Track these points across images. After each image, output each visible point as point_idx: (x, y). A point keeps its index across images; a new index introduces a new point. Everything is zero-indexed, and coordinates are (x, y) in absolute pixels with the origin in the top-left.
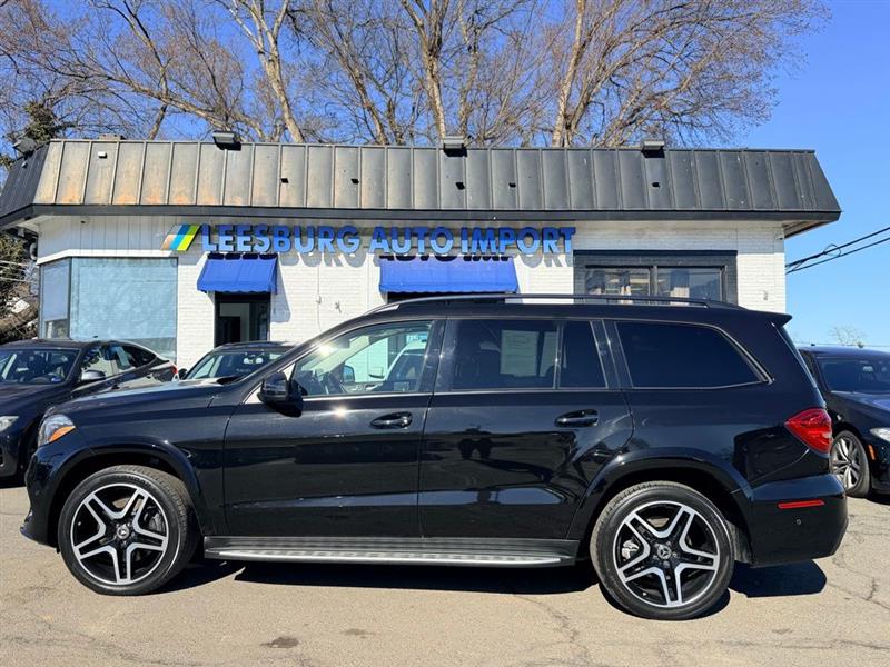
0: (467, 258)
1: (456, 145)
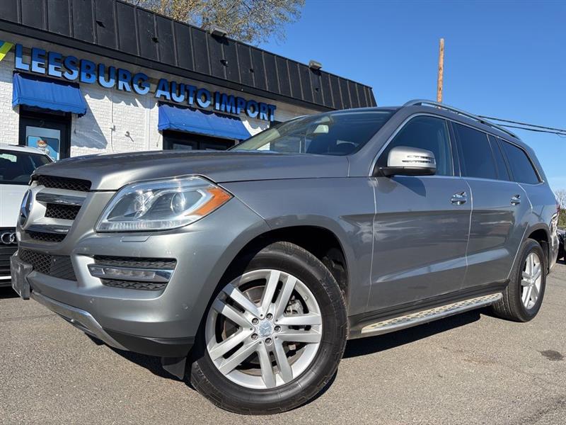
0: (219, 114)
1: (221, 33)
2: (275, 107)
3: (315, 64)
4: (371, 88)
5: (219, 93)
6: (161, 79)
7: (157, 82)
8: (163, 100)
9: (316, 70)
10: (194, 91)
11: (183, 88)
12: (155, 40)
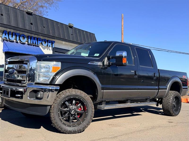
1: (31, 12)
2: (54, 42)
3: (71, 25)
4: (94, 34)
5: (30, 36)
6: (5, 31)
7: (2, 31)
8: (5, 39)
9: (71, 27)
10: (19, 35)
11: (14, 34)
12: (2, 15)
